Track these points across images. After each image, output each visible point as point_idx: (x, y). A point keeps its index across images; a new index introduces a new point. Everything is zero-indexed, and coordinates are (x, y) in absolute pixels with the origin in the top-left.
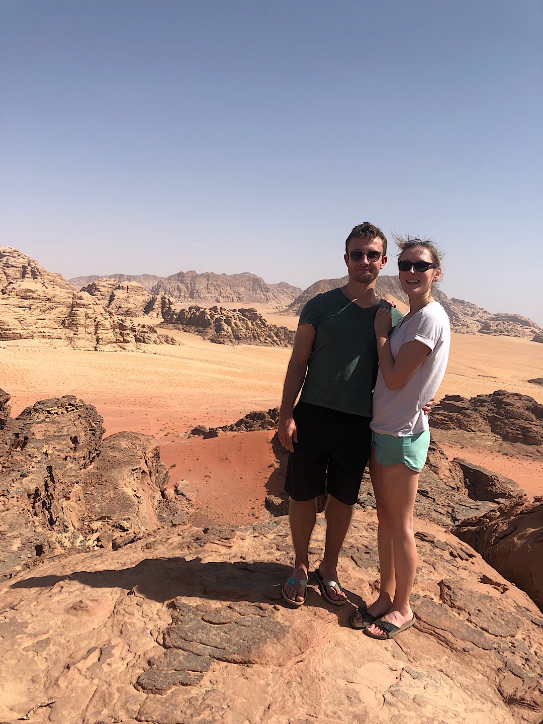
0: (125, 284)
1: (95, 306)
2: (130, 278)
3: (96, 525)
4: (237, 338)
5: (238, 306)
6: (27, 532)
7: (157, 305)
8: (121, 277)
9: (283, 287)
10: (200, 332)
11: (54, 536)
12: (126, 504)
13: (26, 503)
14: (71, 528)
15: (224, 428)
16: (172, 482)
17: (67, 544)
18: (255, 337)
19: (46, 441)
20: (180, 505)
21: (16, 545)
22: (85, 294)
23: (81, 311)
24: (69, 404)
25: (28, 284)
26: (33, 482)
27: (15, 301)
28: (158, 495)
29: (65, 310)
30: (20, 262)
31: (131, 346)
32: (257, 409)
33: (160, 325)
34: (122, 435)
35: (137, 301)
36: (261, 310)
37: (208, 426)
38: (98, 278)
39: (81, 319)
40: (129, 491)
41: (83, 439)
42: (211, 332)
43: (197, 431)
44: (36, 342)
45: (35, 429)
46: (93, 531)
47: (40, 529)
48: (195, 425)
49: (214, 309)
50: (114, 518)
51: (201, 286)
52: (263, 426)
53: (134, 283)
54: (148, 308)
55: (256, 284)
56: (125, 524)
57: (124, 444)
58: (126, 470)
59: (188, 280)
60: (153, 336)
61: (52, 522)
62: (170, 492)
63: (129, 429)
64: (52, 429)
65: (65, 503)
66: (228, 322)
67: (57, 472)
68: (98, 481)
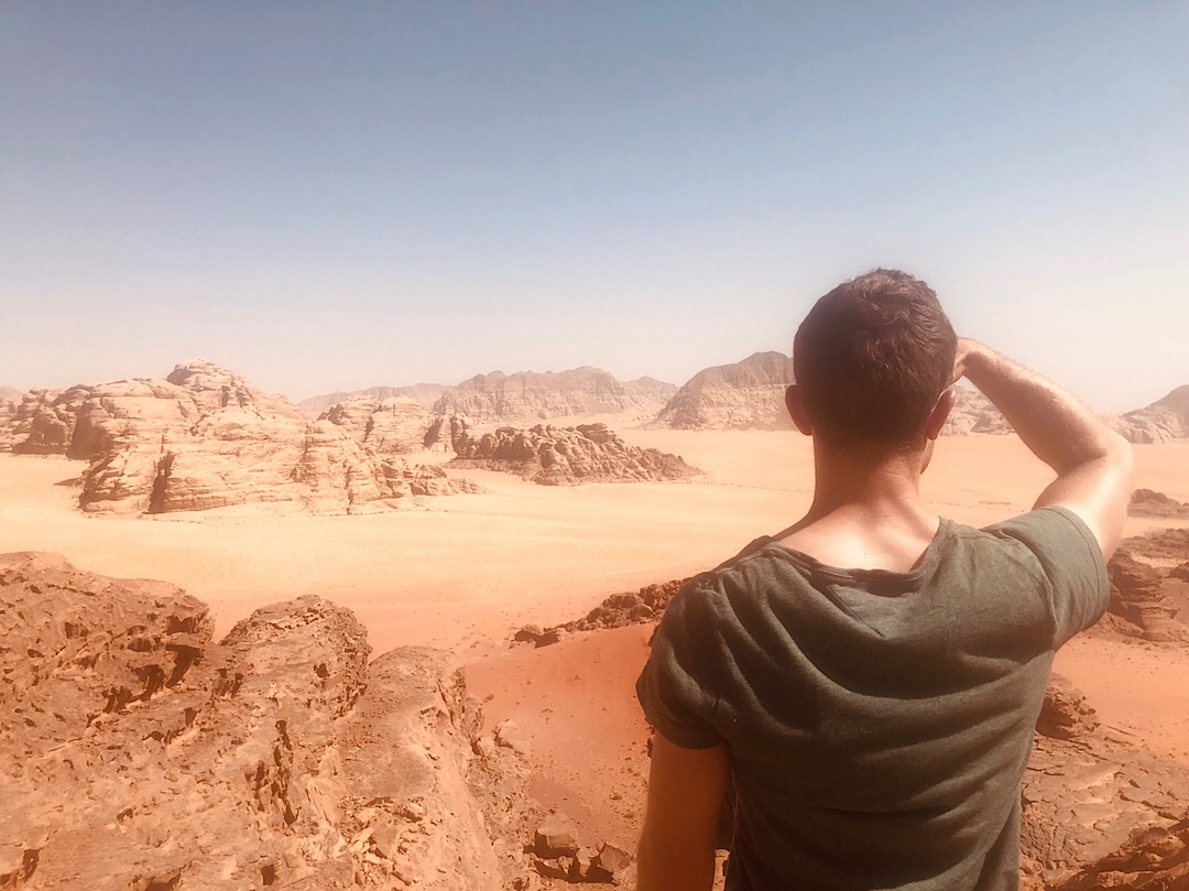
0: (389, 402)
1: (342, 442)
2: (397, 393)
3: (366, 815)
4: (579, 474)
5: (576, 421)
6: (247, 844)
7: (444, 431)
8: (382, 392)
9: (646, 384)
10: (516, 470)
11: (295, 844)
12: (413, 773)
13: (244, 792)
14: (324, 825)
15: (568, 627)
16: (488, 726)
17: (318, 855)
18: (607, 470)
19: (274, 676)
20: (506, 764)
21: (229, 868)
22: (326, 425)
23: (320, 453)
24: (309, 610)
25: (233, 415)
26: (254, 751)
27: (212, 444)
28: (468, 752)
29: (296, 453)
30: (218, 380)
31: (405, 502)
32: (622, 589)
33: (452, 464)
34: (400, 653)
35: (410, 428)
36: (614, 424)
37: (541, 624)
38: (345, 396)
39: (321, 465)
40: (418, 750)
41: (335, 667)
42: (535, 467)
43: (524, 635)
44: (250, 509)
45: (252, 657)
46: (361, 826)
47: (269, 836)
48: (520, 625)
49: (538, 429)
50: (397, 800)
51: (513, 395)
52: (633, 618)
53: (404, 400)
54: (430, 437)
55: (602, 384)
56: (416, 809)
57: (404, 669)
58: (411, 715)
59: (491, 387)
60: (441, 483)
61: (289, 818)
62: (487, 743)
63: (412, 643)
64: (283, 654)
65: (311, 782)
66: (561, 449)
67: (294, 730)
68: (365, 736)
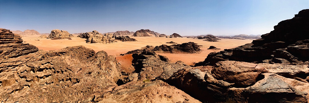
0: (109, 34)
1: (106, 37)
2: (110, 33)
3: (107, 69)
4: (126, 40)
5: (126, 36)
6: (97, 70)
7: (114, 36)
8: (109, 33)
9: (132, 32)
10: (120, 40)
11: (101, 71)
12: (111, 66)
13: (97, 66)
14: (103, 70)
15: (125, 54)
16: (118, 62)
17: (103, 72)
18: (129, 40)
19: (100, 57)
20: (119, 65)
21: (96, 72)
22: (104, 36)
23: (104, 38)
24: (102, 52)
25: (97, 35)
26: (98, 63)
27: (96, 38)
28: (116, 64)
29: (102, 38)
30: (96, 32)
31: (111, 43)
32: (130, 51)
33: (115, 39)
34: (110, 56)
35: (111, 36)
36: (129, 36)
37: (123, 54)
38: (106, 33)
39: (104, 40)
40: (112, 64)
41: (105, 57)
42: (122, 40)
43: (121, 55)
44: (99, 43)
45: (98, 55)
46: (107, 70)
47: (99, 70)
48: (121, 54)
49: (122, 36)
50: (110, 68)
51: (120, 33)
52: (131, 53)
53: (111, 34)
54: (113, 37)
55: (128, 32)
56: (111, 69)
57: (111, 57)
58: (111, 61)
59: (118, 32)
60: (114, 41)
61: (101, 69)
62: (118, 64)
63: (111, 55)
64: (101, 55)
65: (102, 66)
66: (124, 38)
67: (101, 62)
68: (107, 62)
